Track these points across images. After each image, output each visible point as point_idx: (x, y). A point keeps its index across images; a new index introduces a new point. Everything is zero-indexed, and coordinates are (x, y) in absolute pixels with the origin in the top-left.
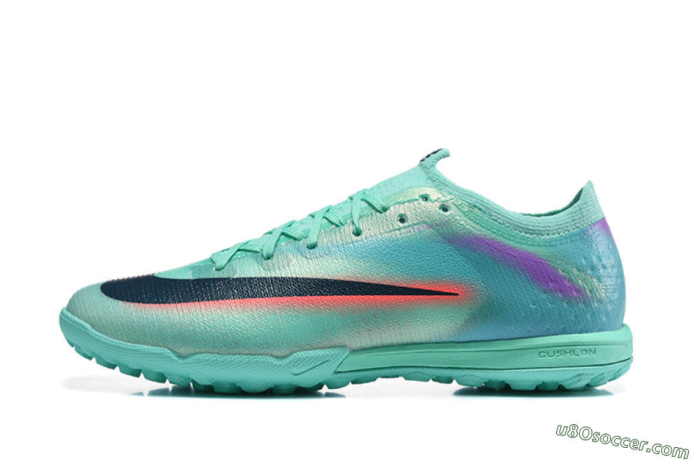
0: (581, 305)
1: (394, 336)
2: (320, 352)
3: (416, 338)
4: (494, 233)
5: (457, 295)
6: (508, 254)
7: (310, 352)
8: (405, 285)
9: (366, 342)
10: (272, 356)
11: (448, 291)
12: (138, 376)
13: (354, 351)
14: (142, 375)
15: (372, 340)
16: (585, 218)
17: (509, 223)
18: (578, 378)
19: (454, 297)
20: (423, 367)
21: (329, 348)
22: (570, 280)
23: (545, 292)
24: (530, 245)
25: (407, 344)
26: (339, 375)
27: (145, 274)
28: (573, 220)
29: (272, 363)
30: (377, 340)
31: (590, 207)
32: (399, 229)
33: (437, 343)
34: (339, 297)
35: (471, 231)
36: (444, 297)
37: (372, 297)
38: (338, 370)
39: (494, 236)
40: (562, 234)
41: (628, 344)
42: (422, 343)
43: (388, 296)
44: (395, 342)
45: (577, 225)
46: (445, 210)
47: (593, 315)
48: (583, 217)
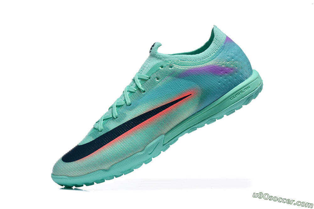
0: (236, 74)
1: (177, 121)
2: (154, 141)
3: (185, 117)
4: (192, 66)
5: (191, 94)
6: (201, 70)
7: (151, 143)
8: (171, 101)
9: (168, 129)
10: (139, 152)
11: (187, 95)
12: (94, 184)
13: (165, 134)
14: (95, 183)
15: (170, 127)
16: (220, 41)
17: (195, 59)
18: (248, 99)
19: (190, 96)
20: (192, 126)
21: (157, 138)
22: (227, 67)
23: (221, 76)
24: (207, 62)
25: (183, 121)
26: (165, 145)
27: (75, 146)
28: (217, 45)
29: (140, 155)
30: (172, 126)
31: (220, 36)
32: (159, 83)
33: (193, 115)
34: (150, 118)
35: (184, 70)
36: (187, 98)
37: (162, 112)
38: (164, 144)
39: (193, 66)
40: (215, 52)
41: (258, 77)
42: (188, 118)
43: (168, 108)
44: (178, 123)
45: (219, 45)
46: (171, 67)
47: (241, 74)
48: (219, 41)
